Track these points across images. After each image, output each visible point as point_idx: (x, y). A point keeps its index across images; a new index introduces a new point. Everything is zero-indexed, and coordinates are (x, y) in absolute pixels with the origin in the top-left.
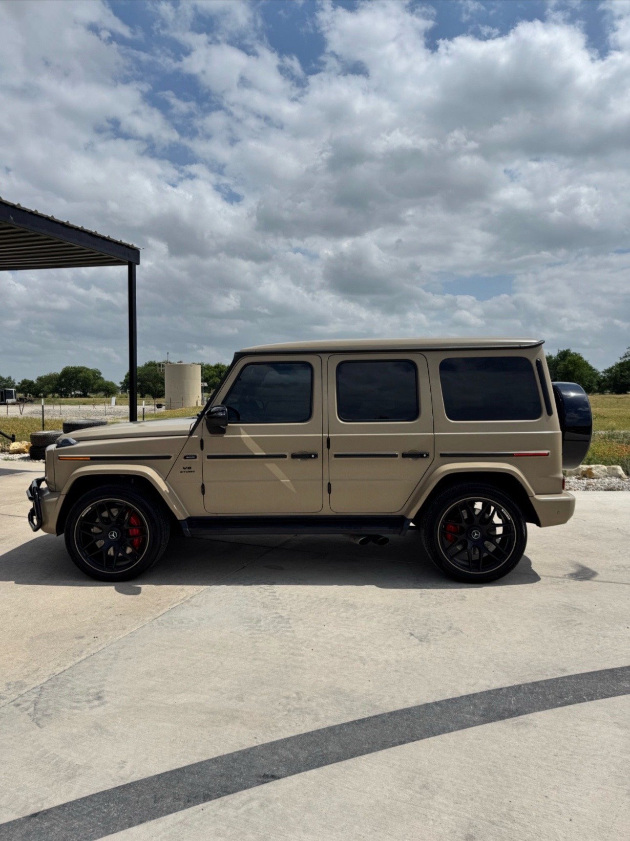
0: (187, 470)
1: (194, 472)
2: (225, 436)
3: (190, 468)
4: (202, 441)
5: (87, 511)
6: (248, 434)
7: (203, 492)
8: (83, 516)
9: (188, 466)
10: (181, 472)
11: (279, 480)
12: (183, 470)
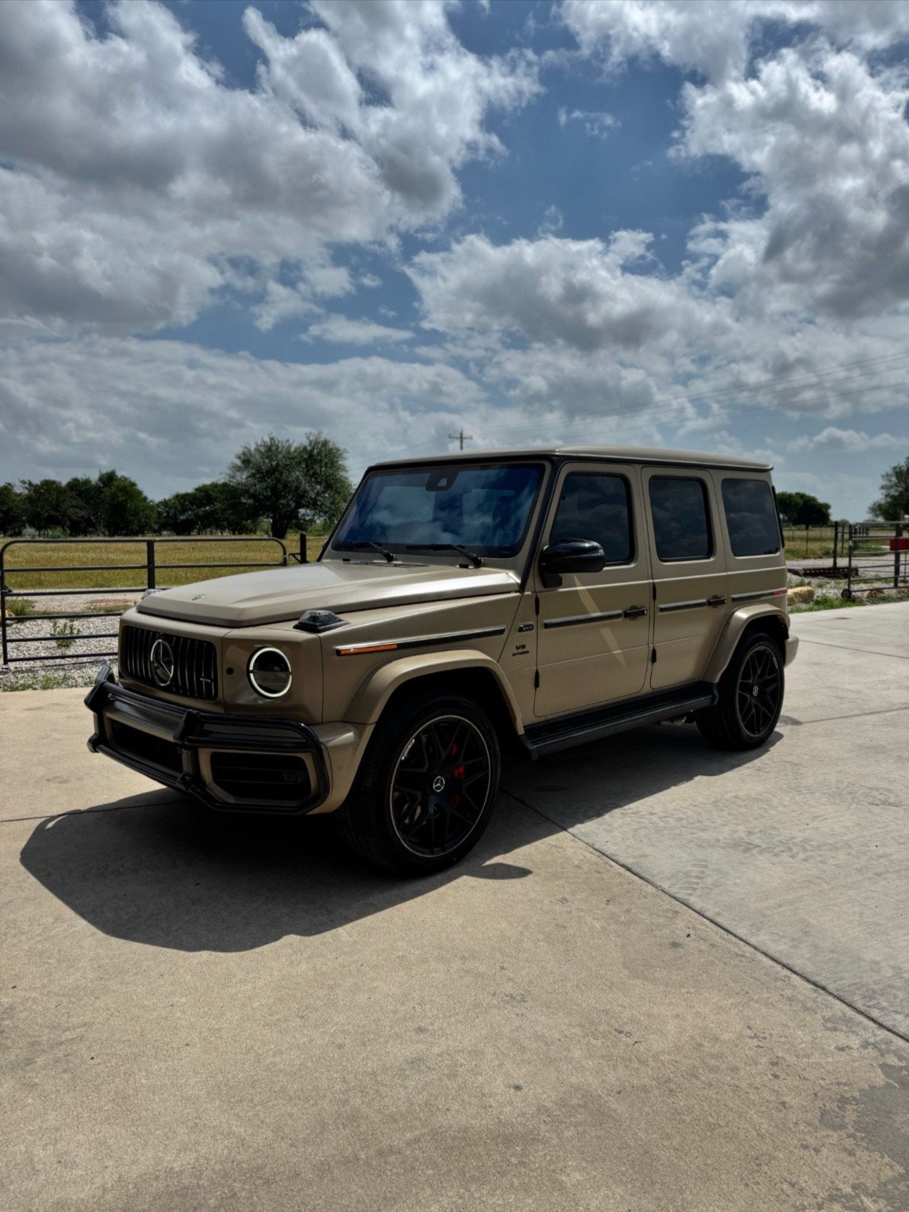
0: (520, 650)
1: (528, 652)
2: (561, 590)
3: (523, 647)
4: (537, 601)
5: (410, 747)
6: (583, 585)
7: (537, 684)
8: (403, 758)
9: (521, 644)
10: (514, 655)
11: (611, 651)
12: (516, 651)
